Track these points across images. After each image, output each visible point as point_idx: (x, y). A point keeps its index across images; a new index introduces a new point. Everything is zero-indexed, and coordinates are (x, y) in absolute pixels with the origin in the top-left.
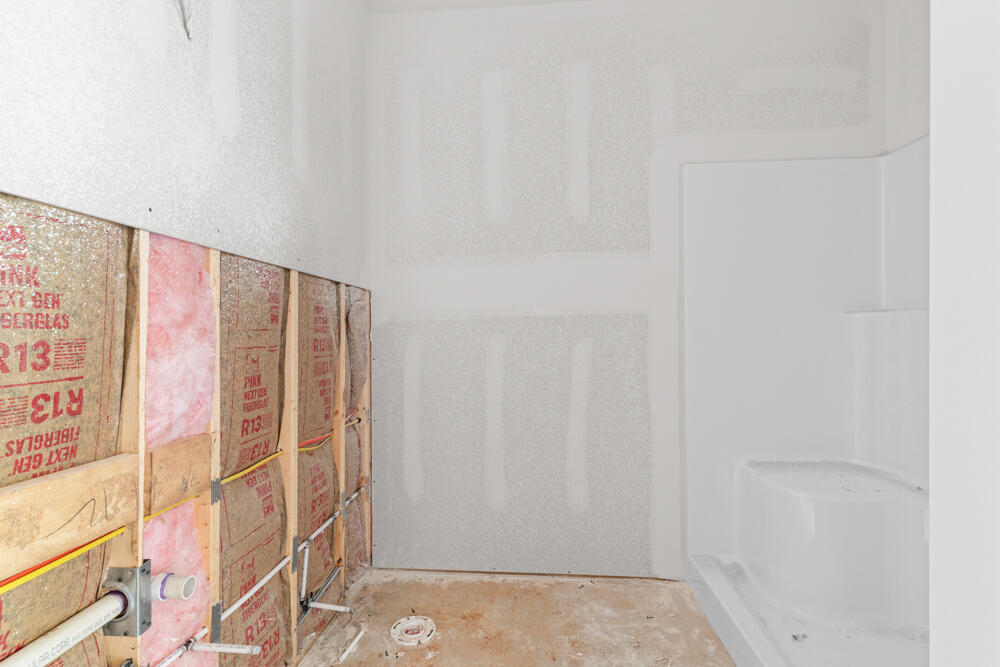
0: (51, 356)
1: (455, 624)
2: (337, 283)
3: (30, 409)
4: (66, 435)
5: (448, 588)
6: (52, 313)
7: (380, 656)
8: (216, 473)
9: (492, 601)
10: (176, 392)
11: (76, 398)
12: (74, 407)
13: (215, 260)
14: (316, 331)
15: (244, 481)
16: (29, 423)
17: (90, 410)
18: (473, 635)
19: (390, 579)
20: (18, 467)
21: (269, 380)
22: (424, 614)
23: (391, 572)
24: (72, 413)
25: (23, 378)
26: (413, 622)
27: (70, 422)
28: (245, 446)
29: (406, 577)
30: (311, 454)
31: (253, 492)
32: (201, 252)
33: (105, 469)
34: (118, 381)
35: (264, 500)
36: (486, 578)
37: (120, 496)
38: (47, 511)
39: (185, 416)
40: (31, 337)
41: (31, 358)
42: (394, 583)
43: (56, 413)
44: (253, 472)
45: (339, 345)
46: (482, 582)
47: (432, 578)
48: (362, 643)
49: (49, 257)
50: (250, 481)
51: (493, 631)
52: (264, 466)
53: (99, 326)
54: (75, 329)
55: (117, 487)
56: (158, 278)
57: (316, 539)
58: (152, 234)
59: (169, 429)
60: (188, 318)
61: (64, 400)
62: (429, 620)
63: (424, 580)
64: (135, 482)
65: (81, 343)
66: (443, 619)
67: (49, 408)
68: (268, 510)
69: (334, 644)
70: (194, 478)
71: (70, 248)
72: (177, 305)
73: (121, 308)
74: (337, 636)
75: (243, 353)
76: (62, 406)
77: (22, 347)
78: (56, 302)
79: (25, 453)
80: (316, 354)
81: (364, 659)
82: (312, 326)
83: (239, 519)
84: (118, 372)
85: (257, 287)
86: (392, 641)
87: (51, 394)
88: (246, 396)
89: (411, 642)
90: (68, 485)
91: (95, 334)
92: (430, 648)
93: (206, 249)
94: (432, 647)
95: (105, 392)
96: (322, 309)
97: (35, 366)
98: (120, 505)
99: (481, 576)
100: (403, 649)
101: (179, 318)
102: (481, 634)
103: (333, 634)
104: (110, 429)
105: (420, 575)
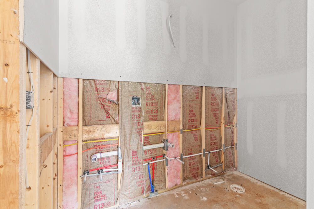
0: (153, 104)
1: (252, 194)
2: (222, 88)
3: (151, 112)
4: (156, 116)
5: (258, 186)
6: (153, 98)
7: (225, 188)
8: (181, 128)
9: (272, 197)
10: (173, 111)
11: (157, 111)
12: (157, 112)
13: (181, 87)
14: (212, 100)
15: (190, 132)
16: (151, 113)
17: (159, 113)
18: (256, 200)
19: (241, 176)
20: (150, 119)
21: (196, 111)
22: (244, 187)
23: (243, 174)
24: (156, 113)
25: (150, 107)
26: (239, 187)
27: (156, 114)
28: (190, 125)
29: (246, 177)
30: (211, 131)
31: (192, 135)
32: (178, 86)
33: (161, 122)
34: (164, 109)
35: (195, 137)
36: (276, 190)
37: (163, 127)
38: (153, 126)
39: (175, 116)
40: (151, 102)
41: (151, 105)
42: (241, 177)
43: (154, 113)
44: (193, 131)
45: (222, 104)
46: (274, 191)
47: (255, 181)
48: (222, 184)
49: (153, 90)
50: (192, 132)
51: (264, 202)
52: (196, 130)
53: (160, 100)
54: (156, 101)
55: (162, 125)
56: (169, 91)
57: (213, 153)
58: (168, 84)
59: (172, 118)
60: (175, 98)
61: (155, 111)
62: (244, 189)
63: (252, 180)
64: (165, 125)
65: (157, 103)
66: (249, 191)
67: (153, 112)
68: (196, 140)
69: (216, 181)
70: (176, 128)
71: (155, 89)
72: (173, 96)
73: (164, 97)
74: (217, 180)
75: (188, 105)
76: (155, 112)
77: (150, 103)
78: (154, 97)
79: (151, 118)
80: (212, 106)
81: (220, 187)
82: (211, 99)
83: (188, 139)
84: (163, 107)
85: (192, 91)
86: (230, 187)
87: (153, 109)
88: (189, 114)
89: (235, 190)
90: (155, 123)
91: (159, 101)
92: (239, 194)
93: (179, 85)
94: (240, 195)
95: (161, 110)
96: (214, 95)
97: (151, 106)
98: (163, 128)
99: (274, 189)
100: (231, 190)
101: (173, 98)
102: (259, 201)
103: (217, 179)
104: (162, 116)
105: (251, 179)
